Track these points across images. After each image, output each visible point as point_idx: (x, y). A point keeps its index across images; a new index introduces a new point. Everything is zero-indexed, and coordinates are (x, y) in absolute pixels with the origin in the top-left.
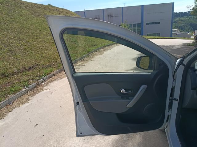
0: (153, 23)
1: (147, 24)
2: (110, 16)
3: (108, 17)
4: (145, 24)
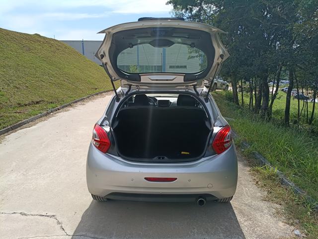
0: (177, 67)
1: (171, 67)
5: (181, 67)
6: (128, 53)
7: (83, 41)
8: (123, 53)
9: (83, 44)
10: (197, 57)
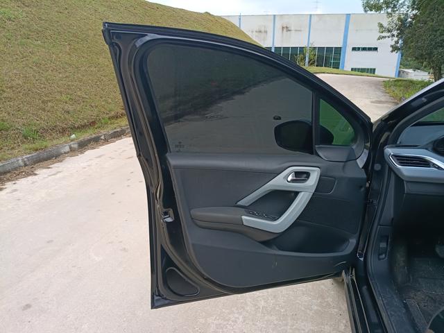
0: (364, 49)
1: (354, 49)
2: (286, 29)
3: (283, 30)
4: (349, 49)
5: (370, 49)
6: (296, 30)
8: (290, 30)
9: (240, 19)
10: (389, 37)
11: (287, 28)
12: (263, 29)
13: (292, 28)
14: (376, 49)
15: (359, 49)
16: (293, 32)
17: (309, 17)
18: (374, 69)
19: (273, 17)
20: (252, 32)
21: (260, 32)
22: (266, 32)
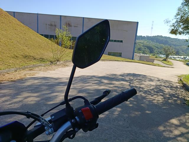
0: (115, 41)
5: (118, 41)
6: (75, 26)
7: (38, 14)
8: (71, 26)
9: (38, 16)
11: (69, 24)
12: (53, 24)
13: (72, 25)
14: (122, 41)
15: (112, 40)
16: (73, 27)
17: (83, 18)
18: (121, 53)
19: (60, 17)
20: (46, 25)
21: (51, 25)
22: (55, 26)
